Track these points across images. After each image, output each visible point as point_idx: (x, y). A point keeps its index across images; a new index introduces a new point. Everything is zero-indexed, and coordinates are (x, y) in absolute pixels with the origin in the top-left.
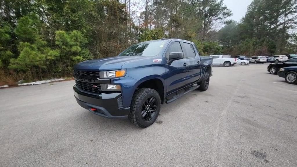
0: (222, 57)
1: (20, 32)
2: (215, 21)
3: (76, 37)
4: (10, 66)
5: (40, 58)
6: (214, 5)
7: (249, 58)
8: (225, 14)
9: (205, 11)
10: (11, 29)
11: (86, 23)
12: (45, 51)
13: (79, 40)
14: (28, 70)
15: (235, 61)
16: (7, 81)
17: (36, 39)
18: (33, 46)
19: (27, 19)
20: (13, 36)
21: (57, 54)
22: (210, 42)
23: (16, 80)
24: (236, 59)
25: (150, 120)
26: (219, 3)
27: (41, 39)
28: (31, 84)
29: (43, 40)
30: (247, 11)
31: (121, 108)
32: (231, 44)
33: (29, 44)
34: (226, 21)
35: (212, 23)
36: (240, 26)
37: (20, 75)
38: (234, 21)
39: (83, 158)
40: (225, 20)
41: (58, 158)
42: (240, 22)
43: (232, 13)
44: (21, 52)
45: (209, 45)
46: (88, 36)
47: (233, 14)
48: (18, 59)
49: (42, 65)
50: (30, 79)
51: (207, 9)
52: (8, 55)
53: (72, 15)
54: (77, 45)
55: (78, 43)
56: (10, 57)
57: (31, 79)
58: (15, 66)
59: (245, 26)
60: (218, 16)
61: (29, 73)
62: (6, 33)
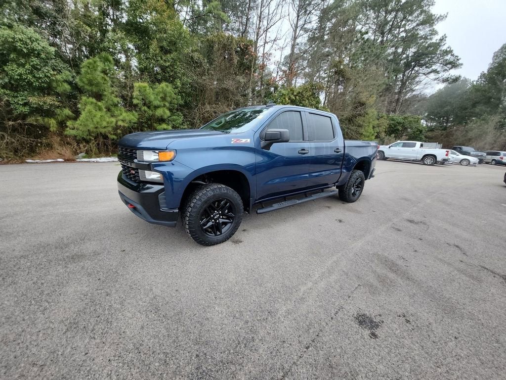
0: (422, 145)
1: (83, 82)
2: (424, 76)
3: (164, 94)
4: (67, 131)
5: (108, 123)
6: (427, 45)
7: (480, 153)
8: (446, 63)
9: (408, 56)
10: (73, 77)
11: (183, 71)
12: (116, 112)
13: (168, 99)
14: (90, 139)
15: (447, 155)
16: (63, 154)
17: (105, 93)
18: (99, 103)
19: (95, 62)
20: (75, 87)
21: (133, 119)
22: (406, 115)
23: (76, 153)
24: (450, 152)
25: (219, 235)
26: (437, 41)
27: (113, 95)
28: (93, 162)
29: (116, 96)
30: (492, 62)
31: (164, 209)
32: (452, 122)
33: (94, 100)
34: (447, 77)
35: (417, 79)
36: (476, 89)
37: (81, 146)
38: (466, 79)
39: (98, 272)
40: (445, 75)
41: (69, 266)
42: (477, 81)
43: (460, 62)
44: (83, 112)
45: (402, 121)
46: (184, 92)
47: (462, 64)
48: (78, 122)
49: (111, 134)
50: (93, 153)
51: (411, 51)
52: (66, 116)
53: (161, 59)
54: (165, 106)
55: (167, 104)
56: (69, 118)
57: (95, 154)
58: (73, 132)
59: (485, 91)
60: (431, 67)
61: (93, 145)
62: (66, 81)
